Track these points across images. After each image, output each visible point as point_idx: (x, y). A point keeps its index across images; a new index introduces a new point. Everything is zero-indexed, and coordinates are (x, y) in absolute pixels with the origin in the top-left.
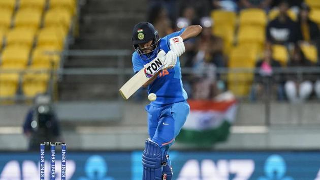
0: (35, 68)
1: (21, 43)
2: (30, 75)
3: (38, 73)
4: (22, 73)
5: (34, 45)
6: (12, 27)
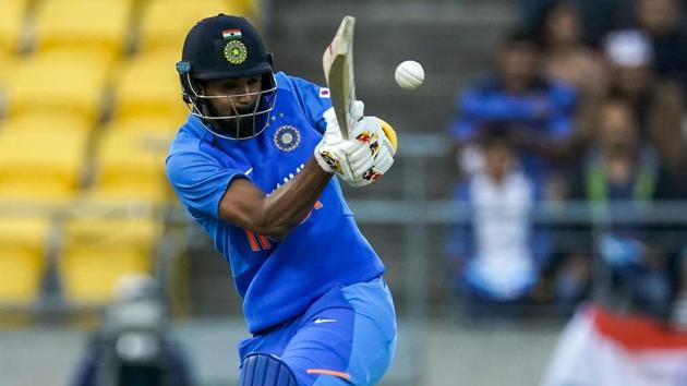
0: (107, 197)
1: (56, 108)
2: (88, 223)
3: (117, 214)
4: (59, 217)
5: (104, 117)
6: (25, 51)
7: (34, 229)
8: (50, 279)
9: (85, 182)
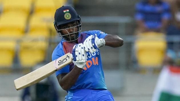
7: (11, 45)
8: (16, 59)
9: (26, 31)
